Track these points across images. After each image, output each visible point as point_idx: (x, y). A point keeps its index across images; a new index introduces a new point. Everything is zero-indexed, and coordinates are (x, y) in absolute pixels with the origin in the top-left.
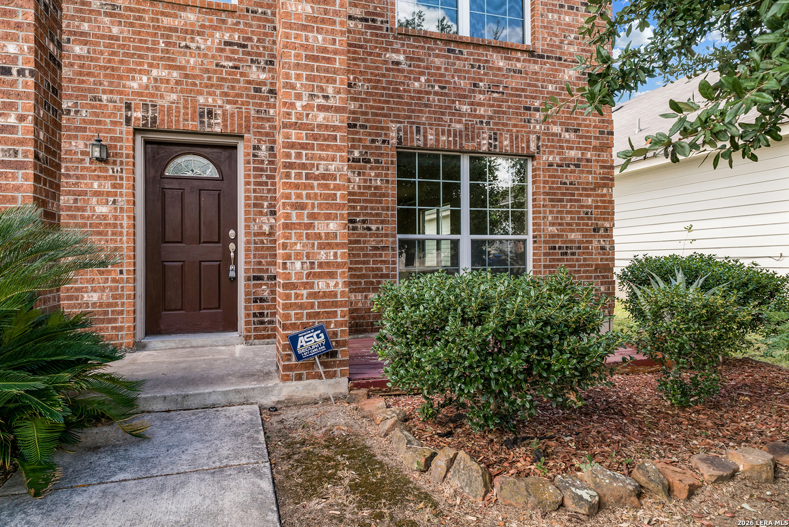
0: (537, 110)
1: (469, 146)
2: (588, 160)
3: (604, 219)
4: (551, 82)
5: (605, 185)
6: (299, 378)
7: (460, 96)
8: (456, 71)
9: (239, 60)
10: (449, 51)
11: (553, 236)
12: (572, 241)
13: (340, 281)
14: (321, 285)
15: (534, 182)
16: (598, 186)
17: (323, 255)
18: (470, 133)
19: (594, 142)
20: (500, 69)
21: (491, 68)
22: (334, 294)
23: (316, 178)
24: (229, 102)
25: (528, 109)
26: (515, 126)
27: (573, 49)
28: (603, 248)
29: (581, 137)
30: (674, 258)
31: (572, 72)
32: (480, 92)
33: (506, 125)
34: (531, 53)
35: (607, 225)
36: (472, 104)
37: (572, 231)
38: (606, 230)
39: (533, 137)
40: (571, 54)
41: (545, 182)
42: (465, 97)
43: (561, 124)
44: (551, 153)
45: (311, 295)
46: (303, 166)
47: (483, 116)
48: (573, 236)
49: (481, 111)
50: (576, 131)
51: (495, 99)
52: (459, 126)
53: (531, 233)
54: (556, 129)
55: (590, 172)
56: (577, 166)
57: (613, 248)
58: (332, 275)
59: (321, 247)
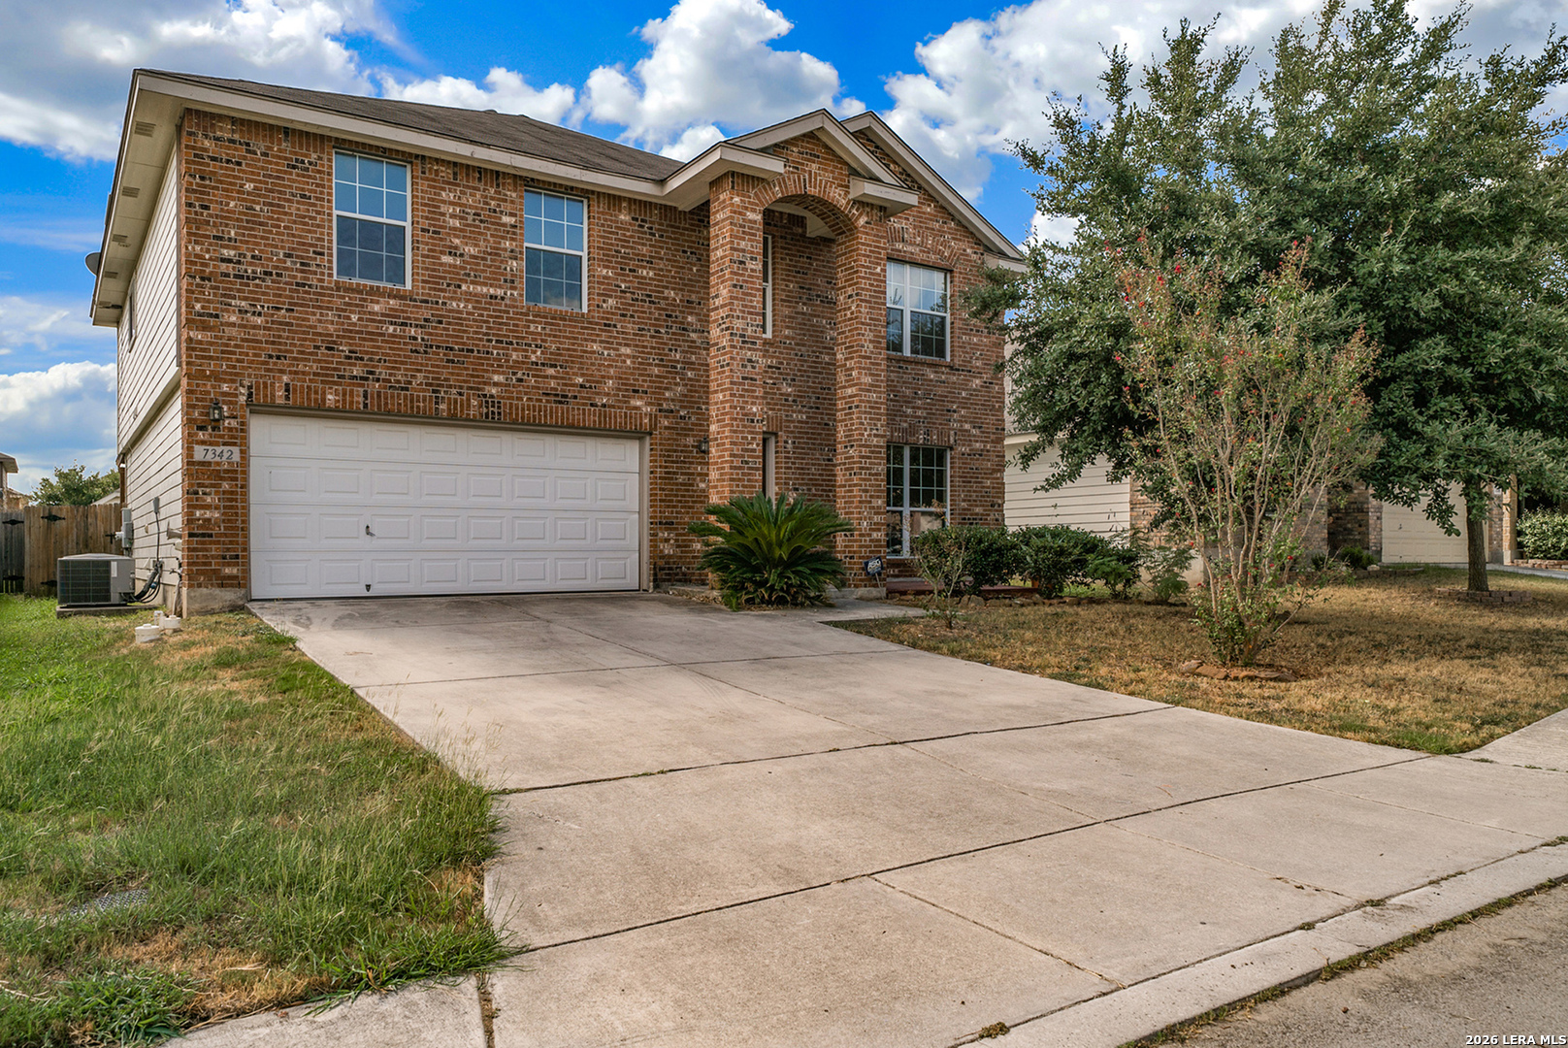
0: (955, 411)
1: (912, 439)
2: (988, 451)
3: (999, 497)
4: (964, 389)
5: (999, 470)
6: (865, 586)
7: (905, 402)
8: (904, 382)
9: (776, 378)
10: (900, 367)
11: (964, 510)
12: (977, 514)
13: (883, 533)
14: (875, 535)
15: (951, 468)
16: (995, 471)
17: (876, 519)
18: (912, 430)
19: (992, 437)
20: (931, 380)
21: (925, 380)
22: (880, 540)
23: (873, 475)
24: (771, 409)
25: (949, 411)
26: (941, 424)
27: (979, 364)
28: (997, 520)
29: (983, 432)
30: (1045, 527)
31: (978, 381)
32: (920, 399)
33: (934, 423)
34: (951, 368)
35: (1000, 502)
36: (913, 408)
37: (977, 506)
38: (999, 505)
39: (952, 432)
40: (977, 367)
41: (960, 468)
42: (909, 402)
43: (971, 422)
44: (964, 445)
45: (871, 541)
46: (868, 469)
47: (920, 417)
48: (977, 510)
49: (919, 413)
50: (980, 427)
51: (928, 404)
52: (905, 425)
53: (949, 507)
54: (967, 426)
55: (989, 460)
56: (981, 455)
57: (1003, 520)
58: (879, 530)
59: (875, 514)
